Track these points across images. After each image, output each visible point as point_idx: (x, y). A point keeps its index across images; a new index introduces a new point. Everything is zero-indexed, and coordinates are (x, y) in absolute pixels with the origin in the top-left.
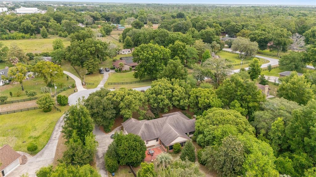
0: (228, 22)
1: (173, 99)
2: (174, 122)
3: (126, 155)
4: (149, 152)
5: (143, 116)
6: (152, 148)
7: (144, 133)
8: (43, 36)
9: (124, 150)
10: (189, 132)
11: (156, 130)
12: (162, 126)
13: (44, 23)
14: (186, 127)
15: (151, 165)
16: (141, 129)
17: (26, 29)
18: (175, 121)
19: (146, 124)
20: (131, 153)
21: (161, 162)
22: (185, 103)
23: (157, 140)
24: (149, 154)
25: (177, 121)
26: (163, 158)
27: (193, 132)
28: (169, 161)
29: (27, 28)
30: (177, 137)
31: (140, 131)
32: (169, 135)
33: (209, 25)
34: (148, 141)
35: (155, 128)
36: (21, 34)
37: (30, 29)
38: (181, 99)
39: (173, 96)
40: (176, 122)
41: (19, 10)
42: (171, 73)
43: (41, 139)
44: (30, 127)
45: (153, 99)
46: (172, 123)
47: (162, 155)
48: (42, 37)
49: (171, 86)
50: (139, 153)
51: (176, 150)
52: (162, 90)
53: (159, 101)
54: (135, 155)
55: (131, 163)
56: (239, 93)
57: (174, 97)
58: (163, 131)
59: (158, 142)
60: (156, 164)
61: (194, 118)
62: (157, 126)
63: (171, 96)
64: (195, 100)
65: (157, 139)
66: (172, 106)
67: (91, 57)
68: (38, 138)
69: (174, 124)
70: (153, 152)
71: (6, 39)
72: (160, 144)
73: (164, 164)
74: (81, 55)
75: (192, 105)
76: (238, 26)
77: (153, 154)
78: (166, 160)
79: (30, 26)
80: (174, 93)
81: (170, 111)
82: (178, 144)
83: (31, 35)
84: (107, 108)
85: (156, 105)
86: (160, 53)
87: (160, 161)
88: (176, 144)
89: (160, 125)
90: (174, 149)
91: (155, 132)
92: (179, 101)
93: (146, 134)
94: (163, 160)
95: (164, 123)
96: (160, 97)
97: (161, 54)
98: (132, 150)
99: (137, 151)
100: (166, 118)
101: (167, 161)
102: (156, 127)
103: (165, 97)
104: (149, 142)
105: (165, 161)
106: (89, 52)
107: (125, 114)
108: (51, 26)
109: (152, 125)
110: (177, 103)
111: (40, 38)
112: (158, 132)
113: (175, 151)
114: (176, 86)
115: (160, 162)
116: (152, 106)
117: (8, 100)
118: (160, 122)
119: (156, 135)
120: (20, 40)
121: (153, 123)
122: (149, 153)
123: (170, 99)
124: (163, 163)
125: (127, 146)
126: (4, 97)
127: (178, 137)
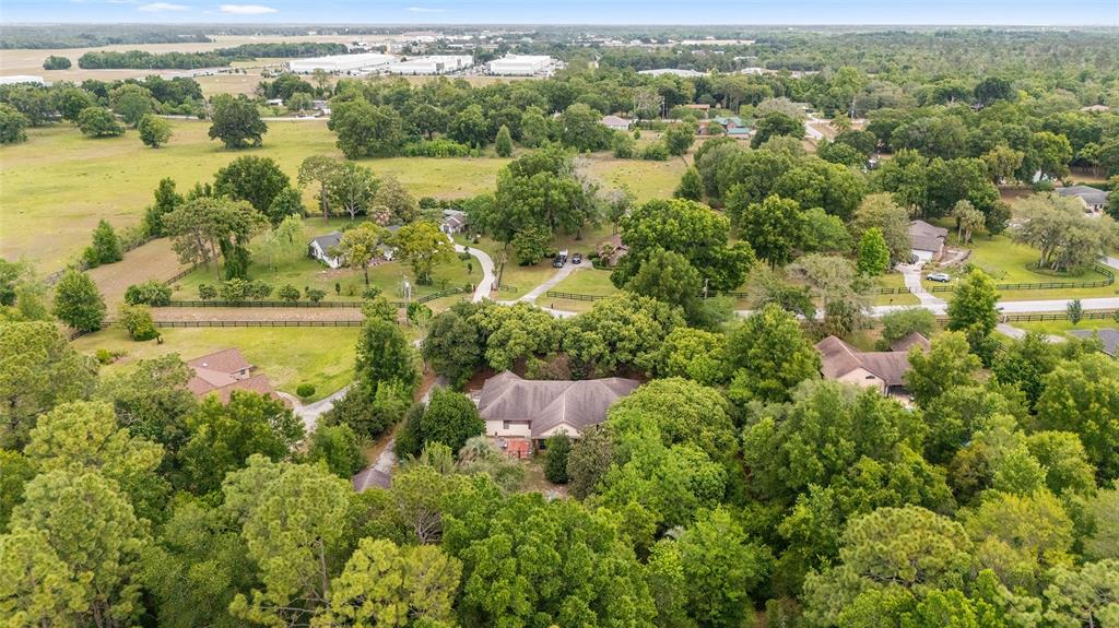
1: (620, 345)
5: (534, 371)
7: (505, 404)
8: (499, 150)
11: (534, 405)
12: (552, 398)
16: (502, 394)
17: (463, 129)
18: (588, 393)
19: (518, 388)
22: (646, 360)
23: (530, 427)
25: (591, 394)
29: (467, 126)
30: (558, 422)
31: (498, 397)
32: (549, 418)
33: (1009, 139)
34: (507, 422)
35: (534, 399)
36: (452, 144)
37: (472, 131)
40: (588, 396)
41: (497, 64)
43: (334, 383)
44: (331, 357)
46: (578, 396)
48: (496, 154)
57: (621, 340)
58: (547, 410)
62: (541, 396)
65: (530, 424)
67: (530, 223)
68: (330, 378)
69: (582, 400)
70: (506, 445)
71: (414, 154)
83: (474, 147)
85: (573, 352)
89: (549, 393)
91: (530, 407)
93: (508, 406)
95: (560, 392)
96: (589, 335)
100: (571, 384)
102: (538, 397)
104: (510, 425)
106: (526, 208)
107: (491, 360)
109: (530, 396)
111: (492, 157)
112: (537, 409)
117: (327, 299)
119: (529, 413)
120: (442, 160)
121: (536, 388)
126: (319, 293)
127: (561, 423)
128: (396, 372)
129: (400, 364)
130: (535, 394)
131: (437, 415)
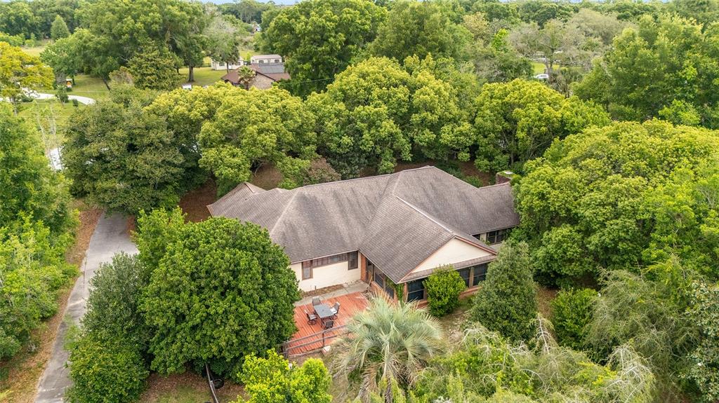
0: (536, 5)
1: (415, 118)
2: (423, 193)
3: (181, 318)
4: (315, 313)
5: (296, 177)
6: (329, 296)
7: (294, 231)
9: (170, 294)
10: (490, 230)
11: (347, 222)
12: (373, 208)
13: (62, 11)
14: (474, 213)
15: (309, 371)
16: (279, 215)
17: (14, 22)
18: (427, 187)
19: (303, 199)
20: (207, 307)
21: (375, 354)
22: (461, 133)
23: (353, 265)
24: (312, 322)
25: (434, 188)
26: (387, 330)
27: (504, 230)
28: (425, 343)
30: (441, 241)
31: (274, 223)
32: (404, 239)
34: (309, 265)
35: (342, 211)
38: (442, 121)
39: (413, 110)
40: (430, 192)
42: (403, 42)
45: (336, 120)
46: (416, 195)
47: (379, 309)
49: (405, 74)
50: (255, 309)
51: (439, 299)
52: (368, 90)
53: (360, 125)
54: (231, 316)
55: (212, 359)
56: (691, 72)
58: (376, 226)
59: (357, 273)
60: (345, 362)
61: (504, 179)
62: (352, 205)
63: (404, 110)
64: (499, 123)
65: (352, 258)
66: (408, 147)
67: (149, 45)
69: (425, 200)
70: (333, 311)
72: (366, 279)
73: (389, 362)
74: (117, 36)
75: (486, 140)
76: (563, 11)
77: (330, 318)
78: (405, 336)
79: (25, 16)
80: (419, 97)
81: (402, 164)
82: (447, 273)
83: (28, 38)
84: (146, 141)
85: (347, 140)
86: (362, 14)
87: (368, 344)
88: (442, 273)
90: (433, 295)
91: (342, 227)
92: (435, 128)
93: (301, 234)
94: (385, 338)
95: (381, 196)
96: (364, 110)
97: (366, 19)
98: (216, 294)
99: (239, 299)
100: (390, 179)
101: (408, 343)
102: (347, 208)
103: (383, 109)
104: (314, 270)
105: (399, 347)
107: (217, 166)
108: (80, 17)
109: (333, 209)
110: (428, 135)
112: (358, 230)
113: (440, 303)
114: (424, 76)
115: (369, 356)
116: (333, 146)
118: (366, 192)
119: (347, 240)
121: (336, 195)
122: (312, 317)
123: (403, 121)
124: (385, 358)
125: (184, 272)
127: (449, 240)
128: (22, 206)
129: (30, 186)
130: (340, 205)
131: (193, 277)
